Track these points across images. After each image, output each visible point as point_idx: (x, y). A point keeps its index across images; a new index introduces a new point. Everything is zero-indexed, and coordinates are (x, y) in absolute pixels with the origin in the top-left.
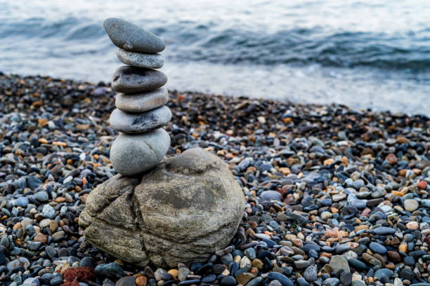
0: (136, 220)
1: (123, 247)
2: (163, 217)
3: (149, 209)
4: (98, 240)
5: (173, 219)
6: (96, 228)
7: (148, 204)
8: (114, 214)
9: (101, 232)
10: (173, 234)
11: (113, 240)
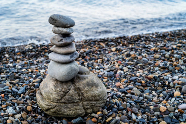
0: (81, 97)
1: (73, 111)
2: (93, 92)
3: (87, 91)
4: (61, 112)
5: (97, 92)
6: (60, 107)
7: (86, 89)
8: (70, 98)
9: (63, 108)
10: (98, 98)
11: (68, 110)
